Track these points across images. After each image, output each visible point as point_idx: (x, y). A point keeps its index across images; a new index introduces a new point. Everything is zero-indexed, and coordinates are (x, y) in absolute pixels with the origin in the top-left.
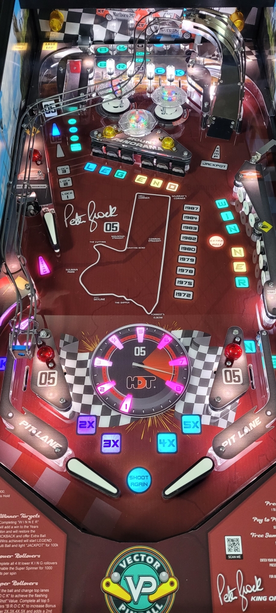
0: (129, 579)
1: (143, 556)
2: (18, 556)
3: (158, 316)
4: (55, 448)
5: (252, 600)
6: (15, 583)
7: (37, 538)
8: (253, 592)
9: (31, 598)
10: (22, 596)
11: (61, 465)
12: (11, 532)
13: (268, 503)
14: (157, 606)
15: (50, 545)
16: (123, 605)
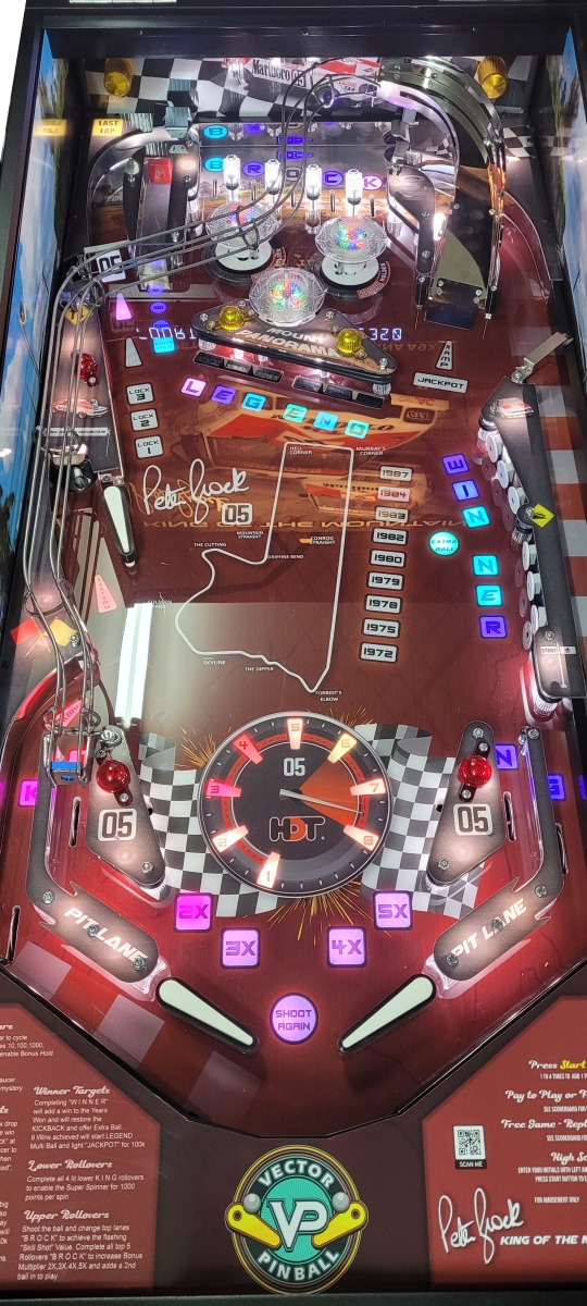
0: (277, 1206)
1: (302, 1164)
2: (70, 1164)
3: (329, 696)
4: (133, 960)
5: (502, 1243)
6: (67, 1215)
7: (104, 1132)
8: (503, 1228)
9: (97, 1242)
10: (81, 1238)
11: (146, 991)
12: (56, 1120)
13: (534, 1064)
14: (328, 1254)
15: (130, 1145)
16: (265, 1254)
